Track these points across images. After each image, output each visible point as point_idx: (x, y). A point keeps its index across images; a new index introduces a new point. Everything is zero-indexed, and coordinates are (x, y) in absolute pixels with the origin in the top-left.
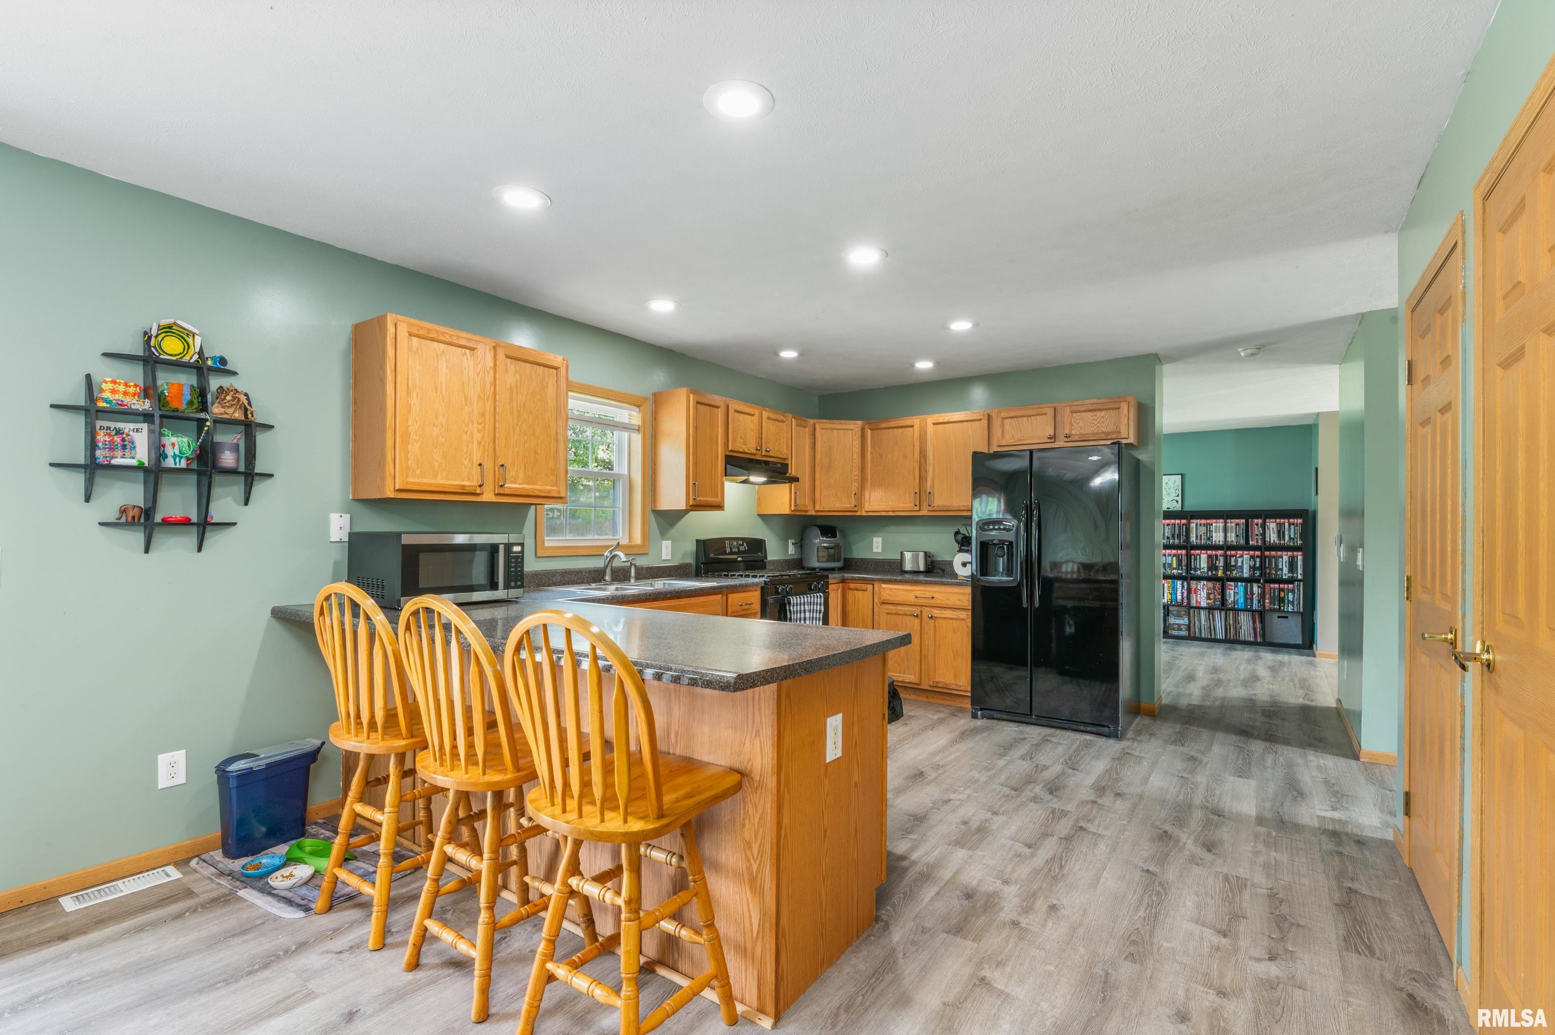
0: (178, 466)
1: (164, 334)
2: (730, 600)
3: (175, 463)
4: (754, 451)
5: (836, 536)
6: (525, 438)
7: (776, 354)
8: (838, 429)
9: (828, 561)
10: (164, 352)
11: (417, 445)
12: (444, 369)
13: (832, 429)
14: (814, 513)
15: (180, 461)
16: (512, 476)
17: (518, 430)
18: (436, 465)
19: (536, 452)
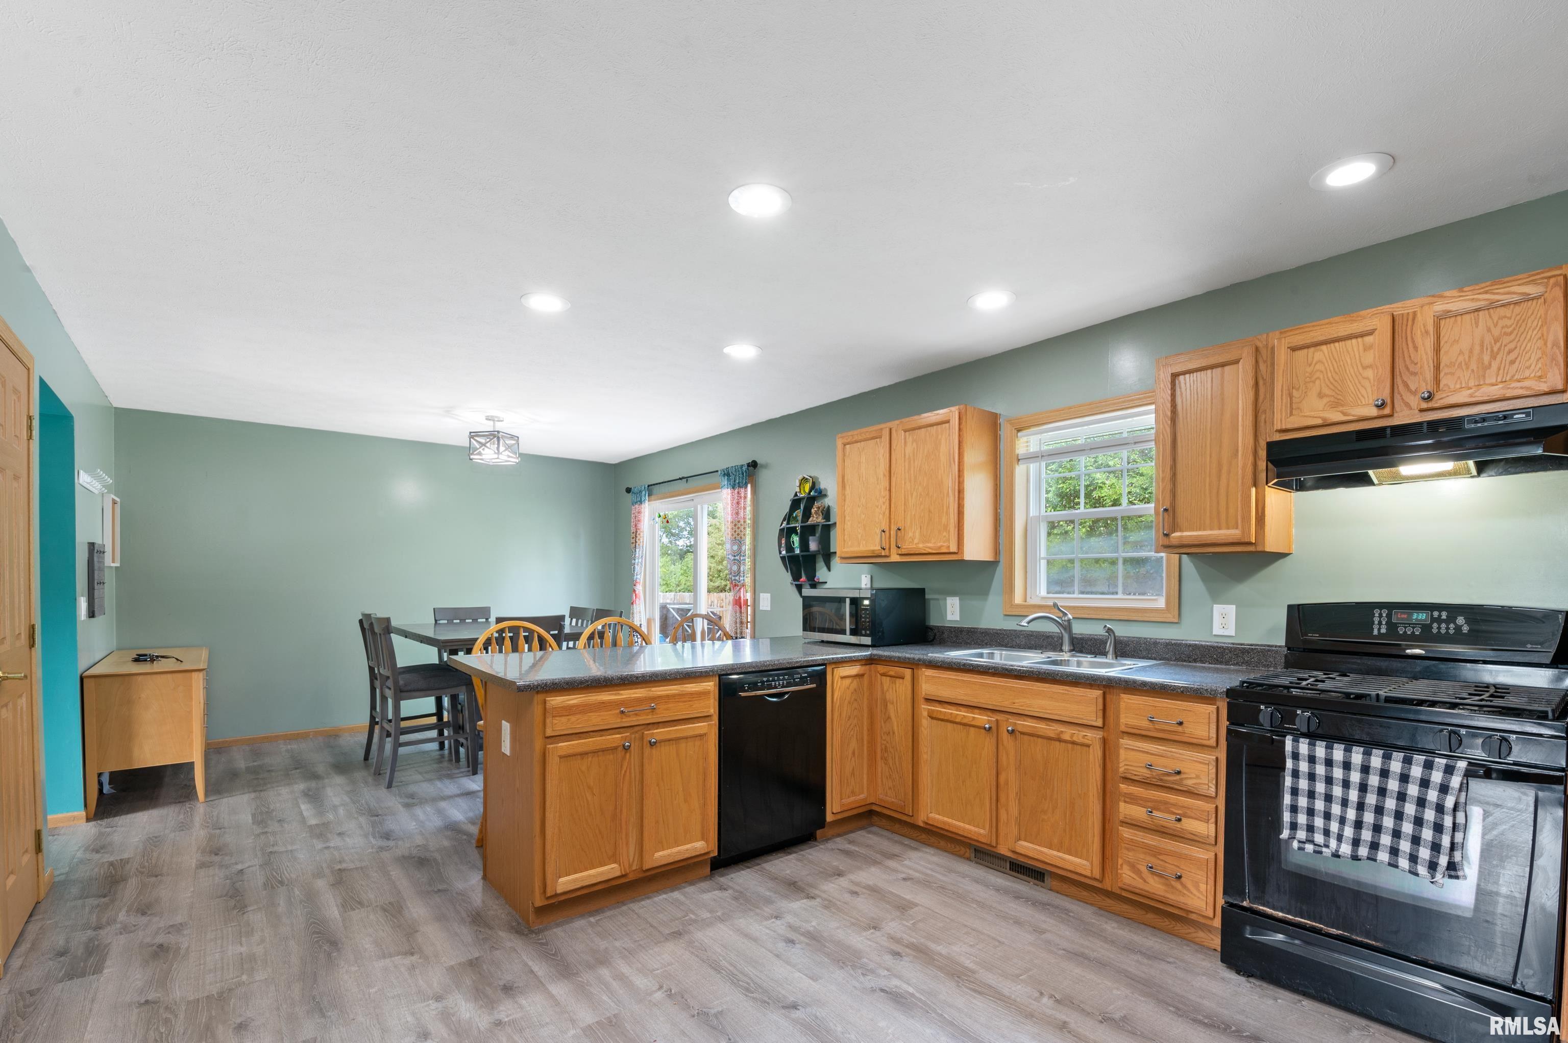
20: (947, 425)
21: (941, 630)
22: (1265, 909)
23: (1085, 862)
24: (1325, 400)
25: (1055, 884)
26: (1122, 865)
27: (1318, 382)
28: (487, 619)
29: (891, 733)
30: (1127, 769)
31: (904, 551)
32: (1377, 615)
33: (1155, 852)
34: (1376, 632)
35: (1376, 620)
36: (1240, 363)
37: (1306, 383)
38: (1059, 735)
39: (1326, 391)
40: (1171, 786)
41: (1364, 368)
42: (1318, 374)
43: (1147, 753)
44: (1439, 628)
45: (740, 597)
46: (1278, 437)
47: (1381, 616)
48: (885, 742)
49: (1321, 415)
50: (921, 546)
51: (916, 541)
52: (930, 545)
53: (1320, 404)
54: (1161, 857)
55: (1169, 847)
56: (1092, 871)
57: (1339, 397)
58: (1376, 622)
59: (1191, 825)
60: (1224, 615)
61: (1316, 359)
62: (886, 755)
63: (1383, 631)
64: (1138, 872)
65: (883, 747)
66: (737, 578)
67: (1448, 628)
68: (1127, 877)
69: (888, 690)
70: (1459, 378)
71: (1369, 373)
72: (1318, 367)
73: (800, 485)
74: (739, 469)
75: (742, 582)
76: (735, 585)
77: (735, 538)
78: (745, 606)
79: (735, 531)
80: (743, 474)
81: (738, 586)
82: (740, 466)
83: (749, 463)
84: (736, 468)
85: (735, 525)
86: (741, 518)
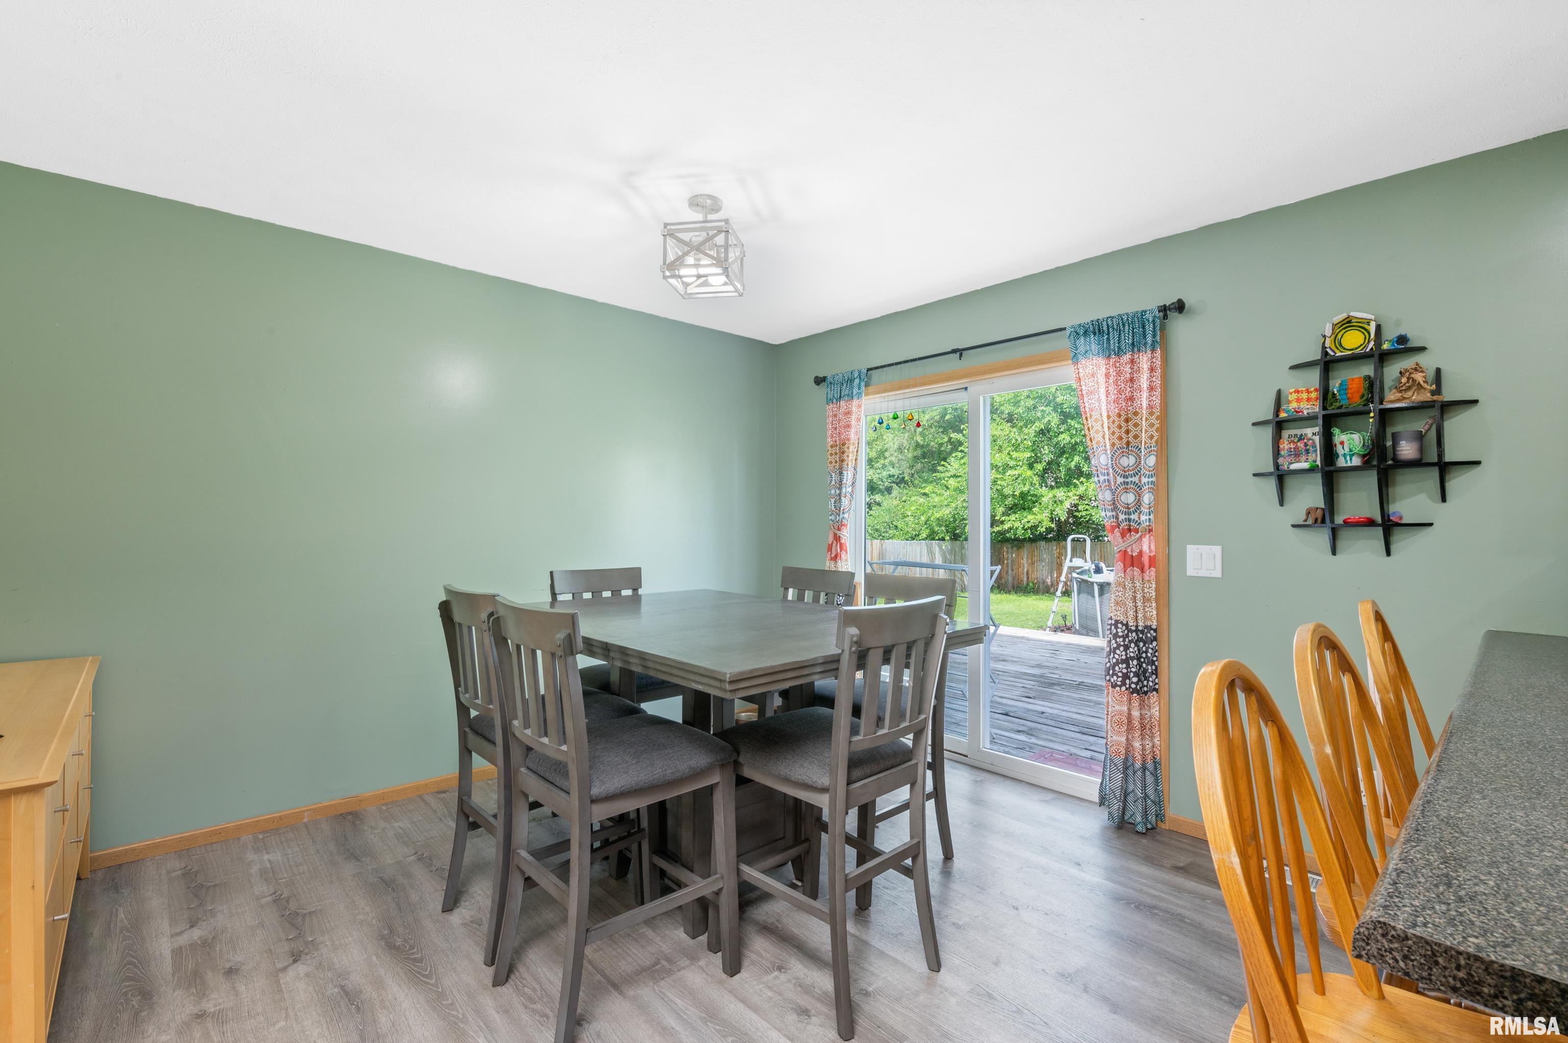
0: (1349, 464)
1: (1344, 331)
3: (1346, 462)
15: (1351, 459)
28: (635, 590)
45: (1141, 553)
66: (1135, 516)
73: (1332, 333)
74: (1133, 318)
75: (1148, 524)
76: (1130, 530)
77: (1128, 443)
78: (1150, 568)
79: (1127, 432)
80: (1144, 327)
81: (1137, 531)
82: (1137, 312)
83: (1165, 306)
84: (1125, 318)
85: (1127, 420)
86: (1141, 408)
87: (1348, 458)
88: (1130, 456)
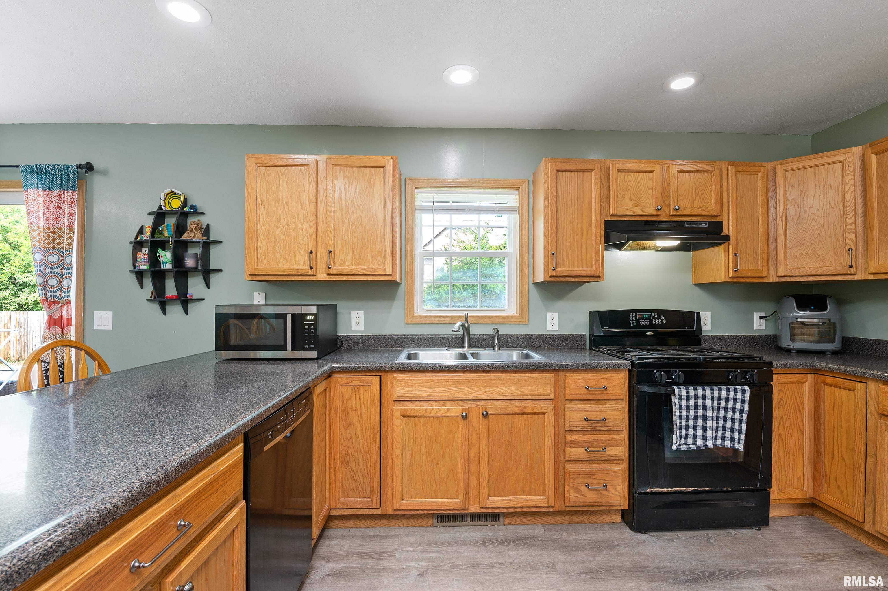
0: (165, 268)
1: (172, 198)
2: (568, 381)
3: (164, 266)
4: (654, 212)
5: (825, 309)
6: (353, 228)
7: (663, 88)
8: (814, 166)
9: (819, 341)
10: (172, 208)
11: (264, 243)
12: (285, 185)
13: (804, 168)
14: (776, 280)
15: (166, 265)
16: (341, 260)
17: (346, 223)
18: (278, 255)
19: (363, 239)
20: (382, 169)
21: (349, 339)
22: (658, 489)
23: (542, 497)
24: (633, 202)
25: (508, 520)
26: (568, 491)
27: (629, 191)
29: (354, 438)
30: (572, 425)
31: (334, 272)
32: (631, 316)
33: (590, 474)
34: (632, 325)
35: (631, 318)
36: (593, 173)
37: (624, 191)
38: (522, 410)
39: (633, 197)
40: (599, 429)
41: (649, 189)
42: (629, 188)
43: (585, 411)
44: (655, 321)
45: (61, 317)
46: (609, 218)
47: (633, 316)
48: (346, 448)
49: (633, 210)
50: (354, 267)
51: (347, 263)
52: (363, 267)
53: (630, 203)
54: (594, 477)
55: (599, 469)
56: (548, 502)
57: (639, 202)
58: (631, 320)
59: (612, 451)
60: (553, 319)
61: (628, 180)
62: (347, 459)
63: (635, 324)
64: (579, 491)
65: (344, 452)
66: (57, 294)
67: (658, 321)
68: (572, 496)
69: (349, 399)
70: (685, 202)
71: (650, 192)
72: (630, 184)
73: (165, 198)
74: (61, 168)
75: (66, 298)
76: (54, 302)
77: (54, 247)
78: (67, 326)
79: (54, 240)
80: (68, 175)
81: (58, 303)
82: (64, 165)
83: (80, 165)
84: (56, 167)
85: (54, 233)
86: (64, 225)
87: (164, 264)
88: (55, 255)
